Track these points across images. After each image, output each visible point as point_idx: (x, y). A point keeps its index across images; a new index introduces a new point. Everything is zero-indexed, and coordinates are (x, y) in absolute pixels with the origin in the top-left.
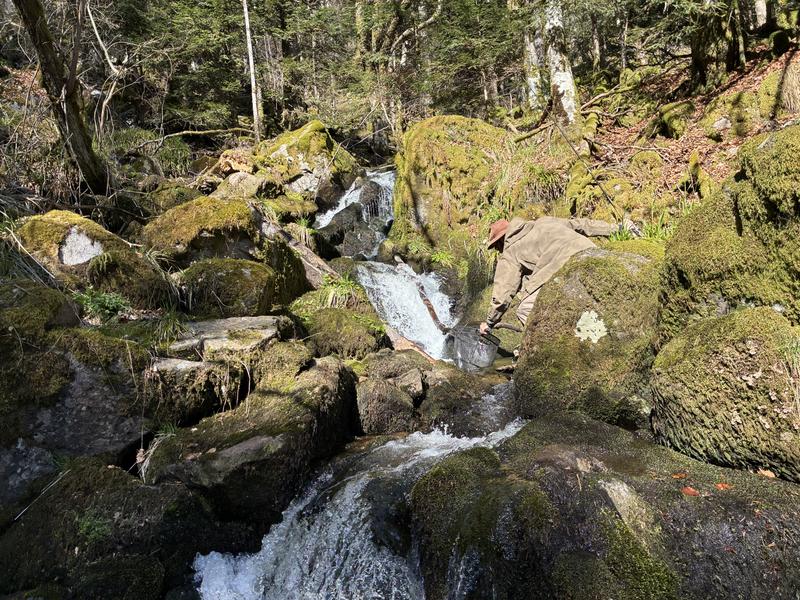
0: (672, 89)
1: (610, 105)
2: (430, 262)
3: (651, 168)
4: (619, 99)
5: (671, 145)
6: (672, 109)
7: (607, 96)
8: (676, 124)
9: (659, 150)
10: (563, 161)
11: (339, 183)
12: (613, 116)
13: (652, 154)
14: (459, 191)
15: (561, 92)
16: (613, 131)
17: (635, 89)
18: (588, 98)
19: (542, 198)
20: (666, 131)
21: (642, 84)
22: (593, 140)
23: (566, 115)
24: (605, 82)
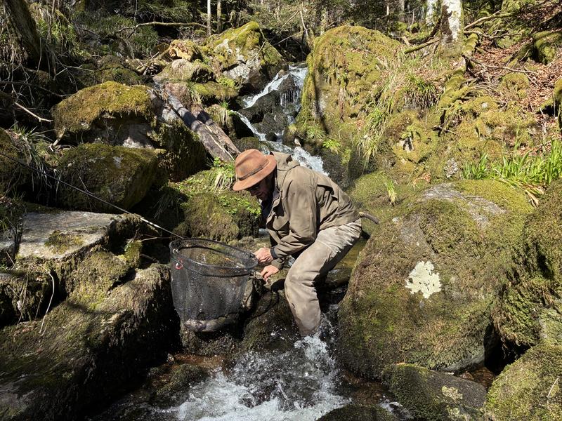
0: (546, 19)
1: (490, 27)
2: (322, 147)
3: (518, 89)
4: (498, 23)
5: (540, 70)
6: (545, 36)
7: (489, 20)
8: (546, 51)
9: (528, 73)
10: (440, 75)
11: (266, 73)
12: (491, 37)
13: (521, 76)
14: (353, 90)
15: (449, 12)
16: (489, 51)
17: (514, 15)
18: (473, 20)
19: (418, 105)
20: (537, 56)
21: (521, 12)
22: (470, 58)
23: (450, 33)
24: (489, 7)
